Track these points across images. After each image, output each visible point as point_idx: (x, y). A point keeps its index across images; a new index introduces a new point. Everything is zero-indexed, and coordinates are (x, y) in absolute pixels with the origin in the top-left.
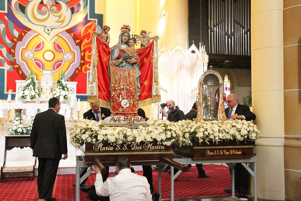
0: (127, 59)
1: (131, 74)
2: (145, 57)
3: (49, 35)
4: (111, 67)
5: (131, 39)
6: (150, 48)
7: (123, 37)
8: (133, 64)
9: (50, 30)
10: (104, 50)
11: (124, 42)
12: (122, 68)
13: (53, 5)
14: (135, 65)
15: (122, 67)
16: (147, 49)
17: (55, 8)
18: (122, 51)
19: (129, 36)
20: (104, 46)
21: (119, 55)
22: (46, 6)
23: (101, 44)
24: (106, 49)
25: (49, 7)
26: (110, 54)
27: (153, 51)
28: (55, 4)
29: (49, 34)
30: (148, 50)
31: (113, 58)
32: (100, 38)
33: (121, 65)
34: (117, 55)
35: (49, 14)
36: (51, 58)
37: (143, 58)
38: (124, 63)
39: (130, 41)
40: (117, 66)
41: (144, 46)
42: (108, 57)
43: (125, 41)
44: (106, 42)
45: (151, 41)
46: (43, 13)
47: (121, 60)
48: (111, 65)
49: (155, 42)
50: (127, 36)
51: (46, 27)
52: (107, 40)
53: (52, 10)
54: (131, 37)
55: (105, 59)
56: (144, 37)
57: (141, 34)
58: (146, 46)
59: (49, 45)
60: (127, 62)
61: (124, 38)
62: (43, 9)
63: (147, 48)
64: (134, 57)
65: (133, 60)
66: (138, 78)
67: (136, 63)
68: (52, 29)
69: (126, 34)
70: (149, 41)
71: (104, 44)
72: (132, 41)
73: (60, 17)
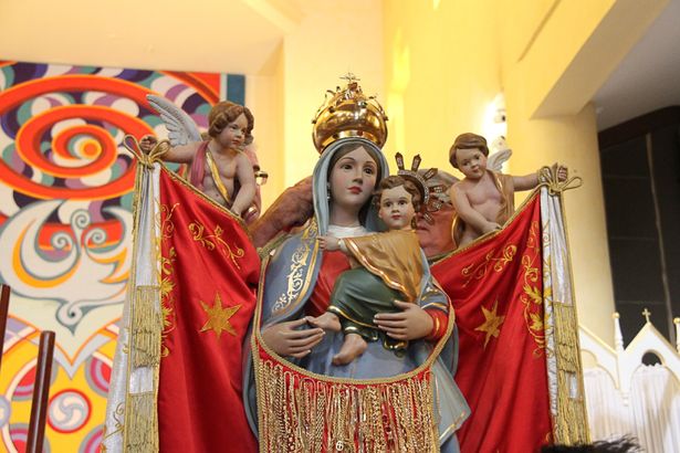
0: (369, 310)
1: (405, 414)
2: (486, 302)
3: (73, 332)
4: (260, 366)
5: (391, 183)
6: (522, 246)
7: (339, 173)
8: (412, 349)
9: (79, 313)
10: (215, 255)
11: (346, 206)
12: (339, 378)
13: (93, 225)
14: (423, 355)
15: (341, 364)
16: (498, 252)
17: (100, 234)
18: (336, 260)
19: (381, 167)
20: (217, 234)
21: (317, 287)
22: (68, 228)
23: (192, 218)
24: (229, 255)
25: (78, 233)
26: (253, 285)
27: (540, 262)
28: (100, 219)
29: (72, 329)
30: (507, 259)
31: (275, 307)
32: (185, 179)
33: (331, 356)
34: (306, 287)
35: (78, 255)
36: (77, 418)
37: (477, 310)
38: (354, 342)
39: (387, 194)
40: (304, 362)
41: (478, 231)
42: (241, 305)
43: (352, 198)
44: (229, 206)
45: (521, 199)
46: (57, 255)
47: (327, 320)
48: (264, 356)
49: (546, 204)
50: (368, 170)
51: (62, 302)
52: (233, 197)
53: (90, 242)
54: (393, 170)
55: (218, 318)
56: (473, 179)
57: (454, 161)
58: (493, 228)
59: (71, 370)
60: (369, 332)
61: (344, 178)
62: (59, 239)
63: (499, 243)
64: (414, 301)
65: (416, 318)
66: (455, 444)
67: (431, 339)
68: (85, 310)
69: (360, 154)
70: (505, 202)
71: (215, 218)
72: (399, 191)
73: (117, 264)
